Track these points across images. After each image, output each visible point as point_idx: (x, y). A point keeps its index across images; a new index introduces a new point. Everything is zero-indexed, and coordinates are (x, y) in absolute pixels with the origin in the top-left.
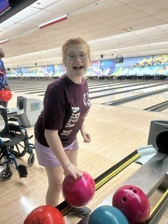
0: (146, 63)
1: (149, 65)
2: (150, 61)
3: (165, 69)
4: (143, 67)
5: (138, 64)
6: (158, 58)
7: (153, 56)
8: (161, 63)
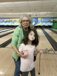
0: (7, 21)
1: (8, 22)
2: (8, 20)
3: (14, 23)
4: (6, 22)
5: (4, 21)
6: (11, 19)
7: (9, 18)
8: (12, 21)
